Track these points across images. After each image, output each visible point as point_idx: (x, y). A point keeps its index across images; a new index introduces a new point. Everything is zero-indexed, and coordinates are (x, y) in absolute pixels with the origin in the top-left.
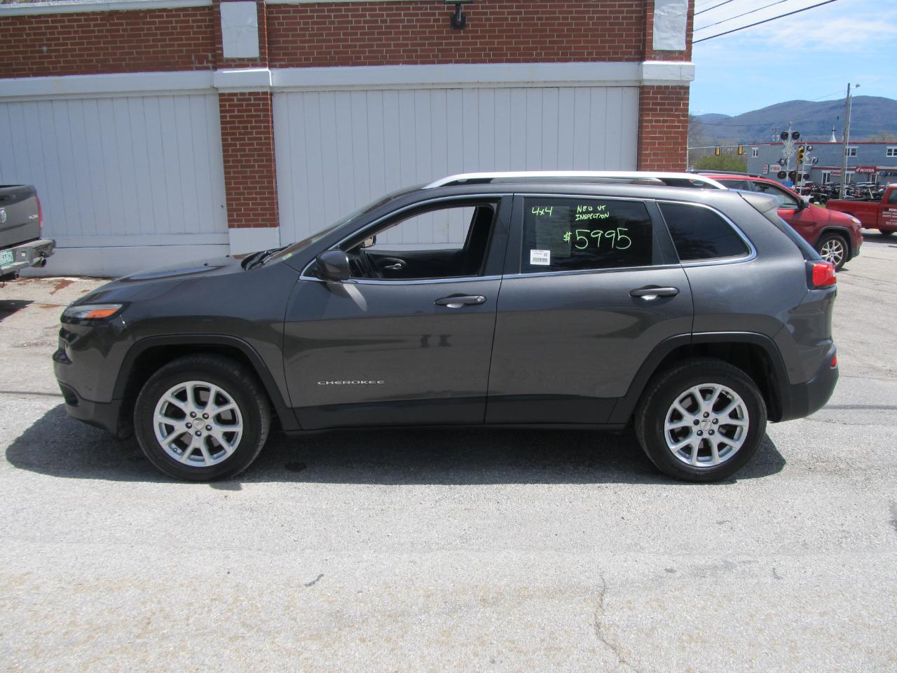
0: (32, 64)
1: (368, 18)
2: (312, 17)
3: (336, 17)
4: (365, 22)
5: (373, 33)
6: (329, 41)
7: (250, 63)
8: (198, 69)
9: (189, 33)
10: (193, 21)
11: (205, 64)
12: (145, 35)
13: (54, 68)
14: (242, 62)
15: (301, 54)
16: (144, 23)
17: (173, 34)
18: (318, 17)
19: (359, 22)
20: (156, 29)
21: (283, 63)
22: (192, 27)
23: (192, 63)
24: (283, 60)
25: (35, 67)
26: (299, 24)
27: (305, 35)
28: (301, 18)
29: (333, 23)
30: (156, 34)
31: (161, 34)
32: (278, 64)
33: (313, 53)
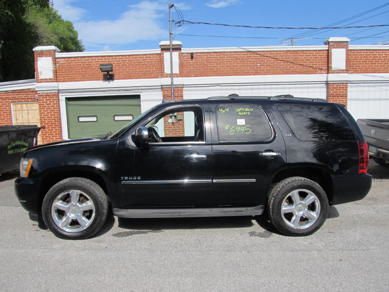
0: (253, 70)
1: (384, 56)
2: (364, 55)
3: (372, 55)
4: (383, 57)
5: (385, 61)
6: (369, 64)
7: (342, 72)
8: (319, 73)
9: (317, 60)
10: (319, 55)
11: (322, 72)
12: (299, 60)
13: (262, 72)
14: (339, 71)
15: (359, 68)
16: (299, 56)
17: (310, 60)
18: (366, 55)
19: (380, 57)
20: (304, 58)
21: (352, 72)
22: (318, 58)
23: (317, 71)
24: (352, 71)
25: (254, 72)
26: (359, 57)
27: (360, 62)
28: (359, 55)
29: (371, 57)
30: (304, 60)
31: (306, 60)
32: (350, 72)
33: (363, 68)
